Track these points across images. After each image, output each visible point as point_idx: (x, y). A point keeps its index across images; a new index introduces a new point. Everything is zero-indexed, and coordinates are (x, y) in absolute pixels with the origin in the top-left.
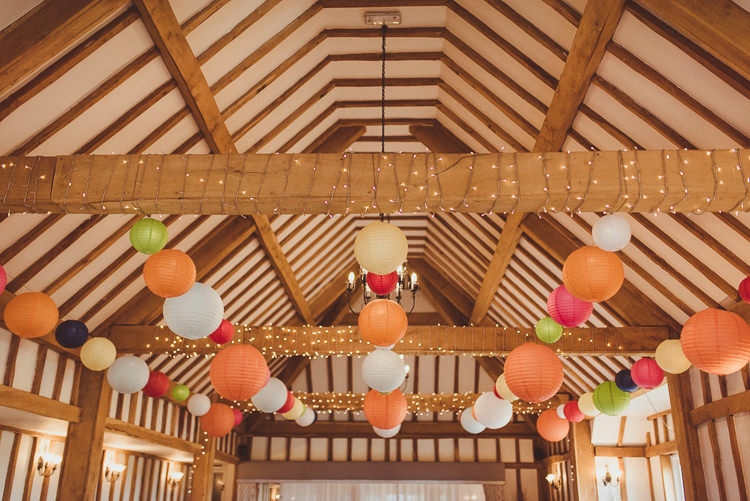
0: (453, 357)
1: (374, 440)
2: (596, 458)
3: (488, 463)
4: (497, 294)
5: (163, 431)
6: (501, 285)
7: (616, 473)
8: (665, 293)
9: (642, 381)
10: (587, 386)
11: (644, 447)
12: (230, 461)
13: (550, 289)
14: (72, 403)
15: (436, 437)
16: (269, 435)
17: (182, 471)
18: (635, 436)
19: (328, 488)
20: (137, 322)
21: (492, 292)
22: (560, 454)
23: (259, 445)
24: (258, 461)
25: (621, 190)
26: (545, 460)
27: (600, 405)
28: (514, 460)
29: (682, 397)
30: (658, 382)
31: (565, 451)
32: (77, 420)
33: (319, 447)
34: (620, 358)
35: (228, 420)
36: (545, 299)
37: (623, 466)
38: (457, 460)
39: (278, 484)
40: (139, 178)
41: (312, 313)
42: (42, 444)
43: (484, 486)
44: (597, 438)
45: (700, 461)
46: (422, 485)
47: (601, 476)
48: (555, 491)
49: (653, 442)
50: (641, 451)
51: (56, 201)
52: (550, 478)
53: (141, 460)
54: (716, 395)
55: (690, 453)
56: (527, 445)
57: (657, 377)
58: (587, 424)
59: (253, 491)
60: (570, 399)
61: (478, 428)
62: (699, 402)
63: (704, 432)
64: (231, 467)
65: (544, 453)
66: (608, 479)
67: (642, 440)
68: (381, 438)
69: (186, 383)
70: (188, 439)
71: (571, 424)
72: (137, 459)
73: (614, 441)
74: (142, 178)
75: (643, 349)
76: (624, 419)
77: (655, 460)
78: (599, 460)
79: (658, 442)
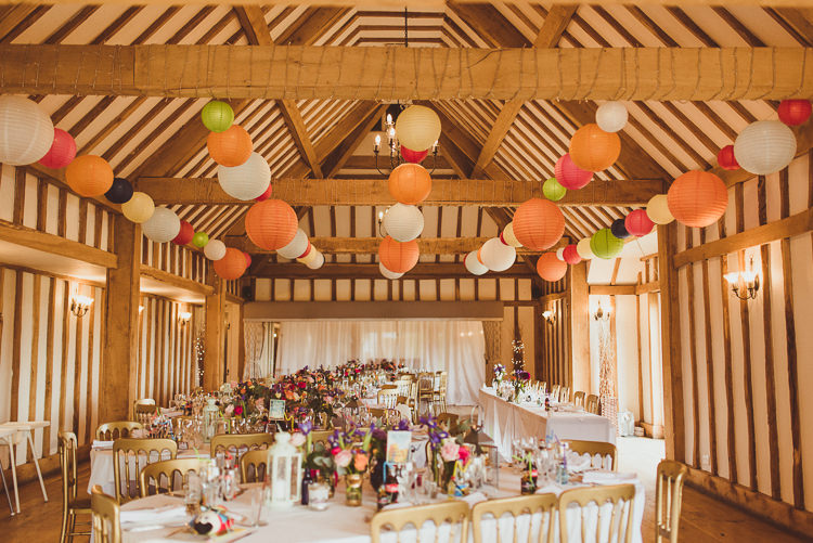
0: (457, 209)
1: (376, 281)
2: (590, 296)
3: (488, 301)
4: (504, 141)
5: (181, 274)
6: (509, 133)
7: (607, 309)
8: (663, 150)
9: (634, 231)
10: (587, 230)
11: (635, 285)
12: (234, 301)
13: (558, 155)
14: (109, 250)
15: (438, 277)
16: (273, 277)
17: (189, 311)
18: (627, 276)
19: (328, 327)
20: (162, 174)
21: (500, 139)
22: (557, 292)
23: (262, 286)
24: (263, 302)
25: (621, 84)
26: (542, 298)
27: (596, 249)
28: (513, 299)
29: (668, 243)
30: (648, 230)
31: (562, 289)
32: (115, 267)
33: (323, 288)
34: (621, 208)
35: (240, 264)
36: (553, 164)
37: (614, 303)
38: (458, 299)
39: (278, 323)
40: (210, 67)
41: (318, 156)
42: (73, 286)
43: (484, 322)
44: (593, 278)
45: (677, 298)
46: (421, 322)
47: (593, 311)
48: (550, 326)
49: (644, 281)
50: (632, 289)
51: (139, 87)
52: (546, 315)
53: (154, 301)
54: (697, 242)
55: (669, 292)
56: (525, 286)
57: (647, 227)
58: (585, 264)
59: (260, 330)
60: (571, 242)
61: (483, 270)
62: (682, 248)
63: (683, 273)
64: (236, 307)
65: (540, 292)
66: (600, 315)
67: (633, 279)
68: (385, 278)
69: (205, 231)
70: (201, 281)
71: (569, 266)
72: (150, 300)
73: (608, 280)
74: (213, 66)
75: (639, 201)
76: (619, 260)
77: (644, 297)
78: (593, 298)
79: (648, 281)
